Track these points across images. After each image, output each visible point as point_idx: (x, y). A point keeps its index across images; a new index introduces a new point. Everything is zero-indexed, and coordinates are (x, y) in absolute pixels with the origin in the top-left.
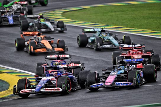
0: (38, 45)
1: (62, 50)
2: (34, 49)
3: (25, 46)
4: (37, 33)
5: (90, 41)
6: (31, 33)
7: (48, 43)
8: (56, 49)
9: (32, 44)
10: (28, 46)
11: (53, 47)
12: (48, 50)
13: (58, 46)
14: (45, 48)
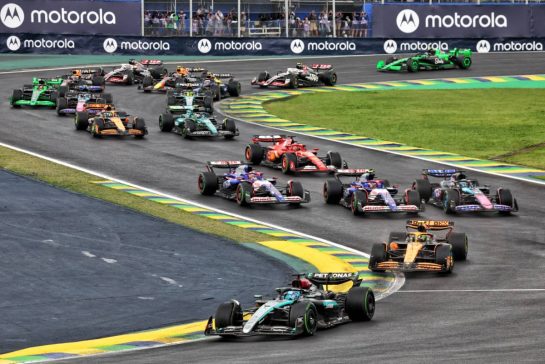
0: (105, 124)
1: (139, 132)
2: (100, 129)
3: (88, 124)
4: (106, 106)
5: (177, 124)
6: (98, 106)
7: (121, 122)
8: (131, 131)
9: (99, 122)
10: (91, 125)
11: (127, 129)
12: (120, 131)
13: (134, 127)
14: (116, 128)
